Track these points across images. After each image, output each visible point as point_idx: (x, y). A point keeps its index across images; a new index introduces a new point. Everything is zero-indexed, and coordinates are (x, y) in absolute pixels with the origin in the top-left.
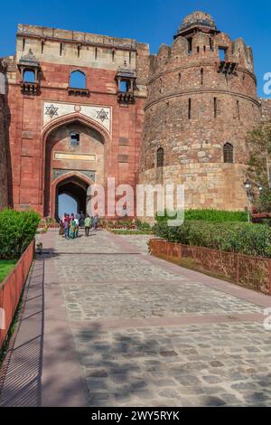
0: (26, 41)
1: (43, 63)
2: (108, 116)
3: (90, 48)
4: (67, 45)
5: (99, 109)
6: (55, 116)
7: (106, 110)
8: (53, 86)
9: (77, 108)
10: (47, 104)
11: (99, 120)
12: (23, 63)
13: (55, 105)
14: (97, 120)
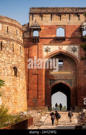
0: (34, 15)
1: (42, 26)
2: (77, 50)
3: (66, 15)
4: (54, 15)
5: (72, 46)
6: (49, 52)
7: (76, 47)
8: (48, 37)
9: (61, 47)
10: (45, 47)
11: (73, 52)
12: (32, 28)
13: (49, 47)
14: (71, 52)
